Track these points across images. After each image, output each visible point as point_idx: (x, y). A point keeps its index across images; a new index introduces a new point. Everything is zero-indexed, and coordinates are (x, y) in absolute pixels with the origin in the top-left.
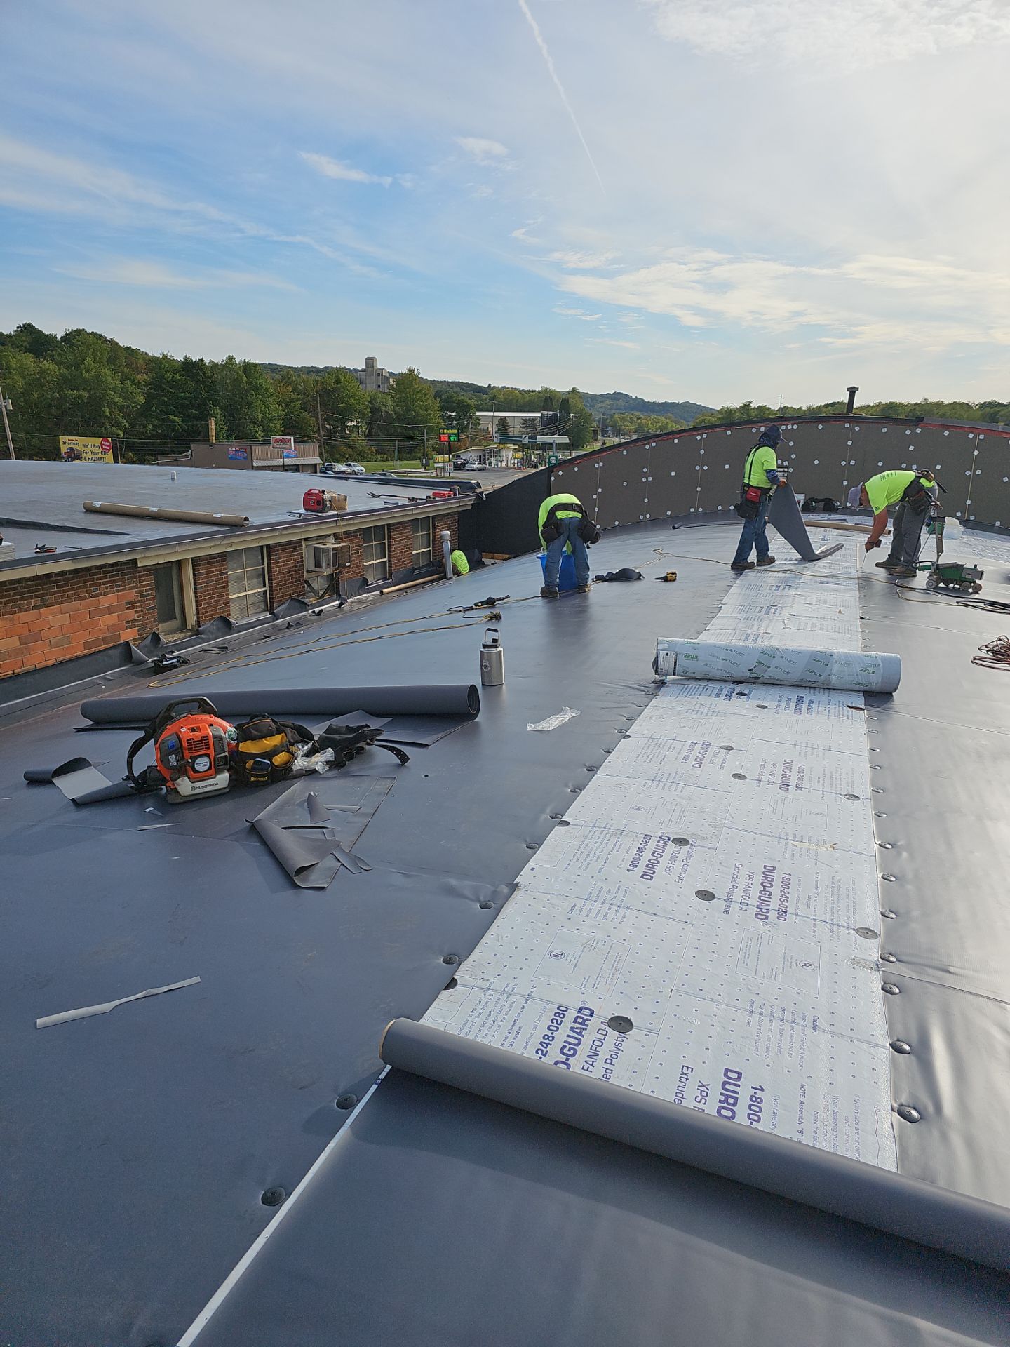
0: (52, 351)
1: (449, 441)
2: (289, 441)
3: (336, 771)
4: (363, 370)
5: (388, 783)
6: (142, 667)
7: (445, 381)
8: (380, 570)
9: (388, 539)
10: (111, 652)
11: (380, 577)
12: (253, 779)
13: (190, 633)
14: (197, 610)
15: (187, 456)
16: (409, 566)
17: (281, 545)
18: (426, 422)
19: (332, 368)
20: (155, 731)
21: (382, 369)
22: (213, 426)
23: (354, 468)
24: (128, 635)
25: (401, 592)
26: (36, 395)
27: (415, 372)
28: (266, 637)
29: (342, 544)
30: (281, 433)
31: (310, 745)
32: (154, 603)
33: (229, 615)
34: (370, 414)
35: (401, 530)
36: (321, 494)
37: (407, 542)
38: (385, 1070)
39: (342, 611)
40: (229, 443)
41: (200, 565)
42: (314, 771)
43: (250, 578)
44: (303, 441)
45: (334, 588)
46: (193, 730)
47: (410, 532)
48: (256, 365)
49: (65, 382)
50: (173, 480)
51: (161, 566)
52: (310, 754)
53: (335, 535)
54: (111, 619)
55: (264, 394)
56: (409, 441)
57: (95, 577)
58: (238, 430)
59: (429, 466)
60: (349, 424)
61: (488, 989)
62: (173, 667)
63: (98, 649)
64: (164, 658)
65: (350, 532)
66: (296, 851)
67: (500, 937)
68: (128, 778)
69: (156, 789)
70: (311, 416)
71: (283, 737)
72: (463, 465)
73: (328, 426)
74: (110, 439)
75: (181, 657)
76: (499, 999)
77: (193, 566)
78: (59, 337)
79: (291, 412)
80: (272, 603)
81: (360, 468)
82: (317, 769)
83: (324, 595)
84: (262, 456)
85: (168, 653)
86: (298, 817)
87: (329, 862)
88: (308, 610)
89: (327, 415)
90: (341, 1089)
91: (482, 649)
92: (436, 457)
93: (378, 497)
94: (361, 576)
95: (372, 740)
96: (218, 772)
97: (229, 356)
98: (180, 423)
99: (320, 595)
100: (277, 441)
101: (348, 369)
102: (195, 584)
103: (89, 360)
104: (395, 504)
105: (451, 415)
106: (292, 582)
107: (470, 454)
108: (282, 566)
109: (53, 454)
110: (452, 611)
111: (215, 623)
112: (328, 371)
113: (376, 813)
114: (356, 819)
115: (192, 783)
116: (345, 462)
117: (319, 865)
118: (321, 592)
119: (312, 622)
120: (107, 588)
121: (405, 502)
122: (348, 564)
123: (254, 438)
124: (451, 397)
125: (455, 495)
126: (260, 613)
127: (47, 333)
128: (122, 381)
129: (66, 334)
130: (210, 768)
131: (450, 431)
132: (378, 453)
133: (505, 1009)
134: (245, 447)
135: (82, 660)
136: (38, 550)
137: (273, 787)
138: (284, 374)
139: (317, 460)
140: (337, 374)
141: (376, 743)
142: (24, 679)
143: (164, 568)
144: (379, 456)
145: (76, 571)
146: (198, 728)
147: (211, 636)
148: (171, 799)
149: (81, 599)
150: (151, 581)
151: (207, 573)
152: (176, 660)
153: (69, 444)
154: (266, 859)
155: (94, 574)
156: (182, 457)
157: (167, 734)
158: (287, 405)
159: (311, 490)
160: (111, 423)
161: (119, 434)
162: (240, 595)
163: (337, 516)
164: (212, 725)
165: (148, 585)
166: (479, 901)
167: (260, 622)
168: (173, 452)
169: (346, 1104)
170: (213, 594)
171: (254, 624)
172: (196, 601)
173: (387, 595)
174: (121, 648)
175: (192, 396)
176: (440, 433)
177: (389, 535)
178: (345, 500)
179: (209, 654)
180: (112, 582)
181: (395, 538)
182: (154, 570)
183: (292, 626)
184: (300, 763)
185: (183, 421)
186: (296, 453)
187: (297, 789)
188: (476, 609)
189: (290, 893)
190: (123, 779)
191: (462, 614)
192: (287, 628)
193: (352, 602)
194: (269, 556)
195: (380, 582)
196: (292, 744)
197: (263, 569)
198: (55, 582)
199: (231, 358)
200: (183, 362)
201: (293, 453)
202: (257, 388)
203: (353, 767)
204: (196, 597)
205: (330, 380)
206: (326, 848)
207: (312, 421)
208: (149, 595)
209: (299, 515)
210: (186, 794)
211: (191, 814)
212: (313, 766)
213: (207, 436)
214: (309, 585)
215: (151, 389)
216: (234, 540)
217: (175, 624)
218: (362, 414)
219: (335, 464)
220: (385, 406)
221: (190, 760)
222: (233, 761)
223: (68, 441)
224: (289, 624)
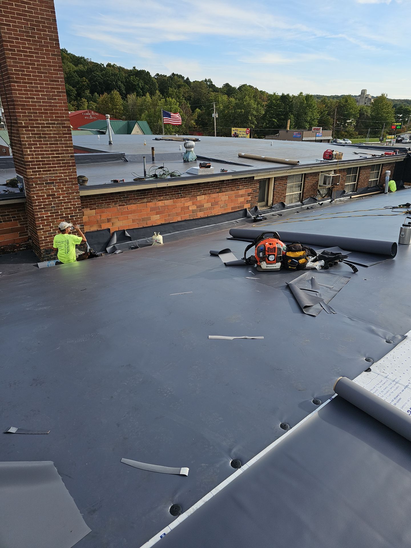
0: (234, 94)
1: (396, 128)
2: (320, 129)
3: (324, 270)
4: (359, 96)
5: (347, 279)
6: (250, 219)
7: (399, 99)
8: (352, 187)
9: (358, 173)
10: (240, 212)
11: (351, 190)
12: (290, 267)
13: (269, 208)
14: (273, 198)
15: (277, 136)
16: (366, 186)
17: (310, 173)
18: (386, 119)
19: (345, 95)
20: (256, 243)
21: (368, 95)
22: (289, 123)
23: (346, 142)
24: (247, 206)
25: (360, 198)
26: (226, 111)
27: (385, 96)
28: (298, 212)
29: (337, 175)
30: (317, 126)
31: (315, 257)
32: (258, 194)
33: (285, 201)
34: (359, 116)
35: (366, 170)
36: (332, 152)
37: (368, 175)
38: (334, 395)
39: (331, 204)
40: (294, 130)
41: (277, 180)
42: (315, 269)
43: (295, 187)
44: (326, 129)
45: (329, 194)
46: (270, 244)
47: (369, 171)
48: (311, 96)
49: (237, 106)
50: (271, 145)
51: (262, 180)
52: (314, 261)
53: (334, 170)
54: (241, 199)
55: (312, 109)
56: (376, 128)
57: (239, 182)
58: (299, 125)
59: (383, 140)
60: (348, 121)
61: (386, 377)
62: (261, 220)
63: (236, 210)
64: (258, 216)
65: (341, 170)
66: (305, 299)
67: (395, 357)
68: (244, 259)
69: (253, 265)
70: (331, 118)
71: (304, 253)
72: (401, 141)
73: (338, 122)
74: (249, 129)
75: (264, 217)
76: (391, 384)
77: (275, 180)
78: (237, 88)
79: (323, 116)
80: (302, 198)
81: (349, 142)
82: (316, 268)
83: (324, 197)
84: (307, 135)
85: (260, 215)
86: (306, 285)
87: (318, 306)
88: (316, 203)
89: (338, 117)
90: (315, 396)
91: (402, 227)
92: (388, 136)
93: (358, 154)
94: (342, 189)
95: (342, 260)
96: (277, 262)
97: (301, 92)
98: (276, 122)
99: (323, 196)
100: (314, 129)
101: (352, 96)
102: (274, 188)
103: (247, 97)
104: (365, 157)
105: (399, 116)
106: (312, 190)
107: (406, 135)
108: (309, 182)
109: (229, 135)
110: (386, 208)
111: (279, 204)
112: (343, 97)
113: (340, 291)
114: (331, 292)
115: (267, 264)
116: (343, 138)
117: (313, 306)
118: (324, 195)
119: (318, 207)
120: (242, 187)
121: (370, 156)
122: (338, 184)
123: (305, 128)
124: (402, 107)
125: (396, 154)
126: (297, 202)
127: (233, 86)
128: (257, 105)
129: (240, 87)
130: (274, 260)
131: (398, 124)
132: (359, 134)
133: (393, 389)
134: (301, 132)
135: (231, 214)
136: (221, 171)
137: (297, 272)
138: (323, 99)
139: (330, 138)
140: (346, 99)
141: (343, 261)
142: (210, 218)
143: (263, 180)
144: (359, 136)
145: (233, 180)
146: (272, 243)
147: (276, 210)
148: (258, 269)
149: (233, 190)
150: (258, 185)
151: (279, 184)
152: (262, 218)
153: (235, 131)
154: (292, 299)
155: (239, 181)
156: (275, 136)
157: (261, 244)
158: (322, 113)
159: (328, 150)
160: (250, 122)
161: (253, 127)
162: (290, 194)
163: (337, 162)
164: (277, 243)
165: (257, 187)
166: (386, 339)
167: (297, 206)
168: (272, 134)
169: (317, 403)
170: (280, 192)
171: (294, 207)
172: (273, 195)
173: (353, 199)
174: (243, 211)
175: (283, 110)
176: (392, 125)
177: (359, 172)
178: (342, 155)
179: (274, 217)
180: (244, 185)
181: (362, 173)
182: (260, 181)
183: (309, 209)
184: (309, 264)
185: (277, 121)
186: (321, 134)
187: (307, 274)
188: (399, 208)
189: (300, 315)
190: (242, 259)
191: (391, 210)
192: (307, 209)
193: (337, 201)
194: (304, 178)
195: (351, 193)
196: (307, 256)
197: (301, 183)
198: (225, 183)
199: (301, 93)
200: (281, 96)
201: (320, 135)
202: (310, 106)
203: (332, 270)
204: (273, 193)
205: (343, 101)
206: (317, 300)
207: (331, 120)
208: (256, 191)
209: (320, 161)
210: (264, 268)
211: (265, 276)
212: (315, 266)
213: (286, 128)
214: (319, 192)
215: (267, 108)
216: (292, 171)
217: (264, 203)
218: (355, 117)
219: (338, 139)
220: (367, 112)
221: (267, 256)
222: (283, 259)
223: (235, 130)
224: (308, 207)
